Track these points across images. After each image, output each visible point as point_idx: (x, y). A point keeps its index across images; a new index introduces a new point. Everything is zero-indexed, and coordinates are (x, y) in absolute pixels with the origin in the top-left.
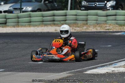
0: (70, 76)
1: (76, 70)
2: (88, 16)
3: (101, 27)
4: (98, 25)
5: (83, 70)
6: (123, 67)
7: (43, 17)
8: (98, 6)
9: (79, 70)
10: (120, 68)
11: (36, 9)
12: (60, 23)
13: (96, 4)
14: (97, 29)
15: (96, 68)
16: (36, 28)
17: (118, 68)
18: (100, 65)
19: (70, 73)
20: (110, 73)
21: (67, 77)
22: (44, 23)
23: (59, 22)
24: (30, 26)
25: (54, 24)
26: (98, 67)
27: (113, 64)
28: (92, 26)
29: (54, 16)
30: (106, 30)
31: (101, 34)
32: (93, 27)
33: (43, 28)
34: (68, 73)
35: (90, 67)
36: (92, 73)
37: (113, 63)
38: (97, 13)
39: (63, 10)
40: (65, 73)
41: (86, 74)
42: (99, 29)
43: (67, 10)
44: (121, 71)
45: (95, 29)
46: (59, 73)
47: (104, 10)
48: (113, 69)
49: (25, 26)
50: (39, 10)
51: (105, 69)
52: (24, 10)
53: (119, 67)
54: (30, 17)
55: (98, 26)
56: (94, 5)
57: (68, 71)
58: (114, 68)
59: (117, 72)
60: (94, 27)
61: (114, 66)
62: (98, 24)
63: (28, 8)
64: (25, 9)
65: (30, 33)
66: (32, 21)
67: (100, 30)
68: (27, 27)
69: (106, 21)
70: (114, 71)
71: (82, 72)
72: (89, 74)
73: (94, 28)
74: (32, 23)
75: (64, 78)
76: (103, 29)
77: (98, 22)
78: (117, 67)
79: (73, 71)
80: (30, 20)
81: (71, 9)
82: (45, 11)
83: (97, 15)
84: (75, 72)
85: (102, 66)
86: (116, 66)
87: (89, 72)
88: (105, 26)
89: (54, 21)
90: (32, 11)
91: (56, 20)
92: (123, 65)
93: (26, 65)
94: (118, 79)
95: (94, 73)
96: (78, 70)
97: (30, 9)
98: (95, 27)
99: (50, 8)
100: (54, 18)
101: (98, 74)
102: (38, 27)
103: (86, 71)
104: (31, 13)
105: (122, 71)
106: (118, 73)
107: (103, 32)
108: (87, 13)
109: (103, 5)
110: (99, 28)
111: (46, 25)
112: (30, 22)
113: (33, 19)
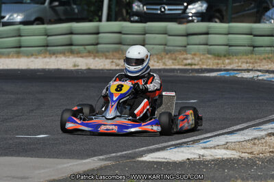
0: (106, 167)
1: (119, 154)
2: (147, 35)
3: (175, 60)
4: (167, 54)
5: (135, 153)
6: (224, 148)
7: (48, 36)
8: (167, 12)
9: (126, 152)
10: (216, 151)
11: (32, 18)
12: (85, 48)
13: (163, 10)
14: (164, 64)
15: (163, 149)
16: (32, 59)
17: (213, 150)
18: (174, 143)
19: (106, 160)
20: (194, 161)
21: (101, 168)
22: (49, 48)
23: (81, 48)
24: (18, 55)
25: (72, 52)
26: (169, 146)
27: (201, 141)
28: (155, 57)
29: (71, 33)
30: (186, 65)
31: (176, 74)
32: (156, 60)
33: (47, 60)
34: (103, 159)
35: (151, 147)
36: (155, 160)
37: (202, 139)
38: (166, 27)
39: (91, 21)
40: (95, 158)
41: (143, 161)
42: (170, 64)
43: (100, 20)
44: (218, 157)
45: (161, 64)
46: (82, 159)
47: (180, 23)
48: (202, 152)
49: (8, 56)
50: (39, 20)
51: (183, 152)
52: (5, 20)
53: (214, 148)
54: (20, 36)
55: (167, 56)
56: (159, 12)
57: (101, 155)
58: (203, 150)
59: (209, 158)
60: (159, 59)
61: (204, 145)
62: (167, 52)
63: (15, 15)
64: (8, 19)
65: (18, 70)
66: (23, 44)
67: (173, 67)
68: (13, 57)
69: (185, 47)
70: (203, 156)
71: (133, 158)
72: (149, 162)
73: (158, 62)
74: (22, 49)
75: (93, 170)
76: (179, 65)
77: (167, 48)
78: (211, 148)
79: (114, 154)
80: (20, 41)
81: (109, 19)
82: (51, 22)
83: (165, 32)
84: (117, 157)
85: (176, 146)
86: (208, 144)
87: (148, 158)
88: (183, 57)
89: (71, 45)
90: (24, 23)
91: (75, 42)
92: (224, 143)
93: (11, 142)
94: (211, 175)
95: (160, 160)
96: (124, 153)
97: (18, 18)
98: (162, 59)
99: (63, 17)
100: (71, 39)
101: (168, 163)
102: (37, 58)
103: (141, 156)
104: (22, 27)
105: (221, 157)
106: (213, 160)
107: (179, 69)
108: (145, 27)
109: (180, 12)
110: (171, 61)
111: (53, 54)
112: (20, 47)
113: (26, 40)
